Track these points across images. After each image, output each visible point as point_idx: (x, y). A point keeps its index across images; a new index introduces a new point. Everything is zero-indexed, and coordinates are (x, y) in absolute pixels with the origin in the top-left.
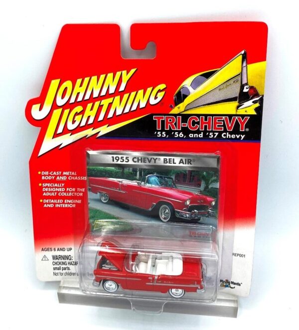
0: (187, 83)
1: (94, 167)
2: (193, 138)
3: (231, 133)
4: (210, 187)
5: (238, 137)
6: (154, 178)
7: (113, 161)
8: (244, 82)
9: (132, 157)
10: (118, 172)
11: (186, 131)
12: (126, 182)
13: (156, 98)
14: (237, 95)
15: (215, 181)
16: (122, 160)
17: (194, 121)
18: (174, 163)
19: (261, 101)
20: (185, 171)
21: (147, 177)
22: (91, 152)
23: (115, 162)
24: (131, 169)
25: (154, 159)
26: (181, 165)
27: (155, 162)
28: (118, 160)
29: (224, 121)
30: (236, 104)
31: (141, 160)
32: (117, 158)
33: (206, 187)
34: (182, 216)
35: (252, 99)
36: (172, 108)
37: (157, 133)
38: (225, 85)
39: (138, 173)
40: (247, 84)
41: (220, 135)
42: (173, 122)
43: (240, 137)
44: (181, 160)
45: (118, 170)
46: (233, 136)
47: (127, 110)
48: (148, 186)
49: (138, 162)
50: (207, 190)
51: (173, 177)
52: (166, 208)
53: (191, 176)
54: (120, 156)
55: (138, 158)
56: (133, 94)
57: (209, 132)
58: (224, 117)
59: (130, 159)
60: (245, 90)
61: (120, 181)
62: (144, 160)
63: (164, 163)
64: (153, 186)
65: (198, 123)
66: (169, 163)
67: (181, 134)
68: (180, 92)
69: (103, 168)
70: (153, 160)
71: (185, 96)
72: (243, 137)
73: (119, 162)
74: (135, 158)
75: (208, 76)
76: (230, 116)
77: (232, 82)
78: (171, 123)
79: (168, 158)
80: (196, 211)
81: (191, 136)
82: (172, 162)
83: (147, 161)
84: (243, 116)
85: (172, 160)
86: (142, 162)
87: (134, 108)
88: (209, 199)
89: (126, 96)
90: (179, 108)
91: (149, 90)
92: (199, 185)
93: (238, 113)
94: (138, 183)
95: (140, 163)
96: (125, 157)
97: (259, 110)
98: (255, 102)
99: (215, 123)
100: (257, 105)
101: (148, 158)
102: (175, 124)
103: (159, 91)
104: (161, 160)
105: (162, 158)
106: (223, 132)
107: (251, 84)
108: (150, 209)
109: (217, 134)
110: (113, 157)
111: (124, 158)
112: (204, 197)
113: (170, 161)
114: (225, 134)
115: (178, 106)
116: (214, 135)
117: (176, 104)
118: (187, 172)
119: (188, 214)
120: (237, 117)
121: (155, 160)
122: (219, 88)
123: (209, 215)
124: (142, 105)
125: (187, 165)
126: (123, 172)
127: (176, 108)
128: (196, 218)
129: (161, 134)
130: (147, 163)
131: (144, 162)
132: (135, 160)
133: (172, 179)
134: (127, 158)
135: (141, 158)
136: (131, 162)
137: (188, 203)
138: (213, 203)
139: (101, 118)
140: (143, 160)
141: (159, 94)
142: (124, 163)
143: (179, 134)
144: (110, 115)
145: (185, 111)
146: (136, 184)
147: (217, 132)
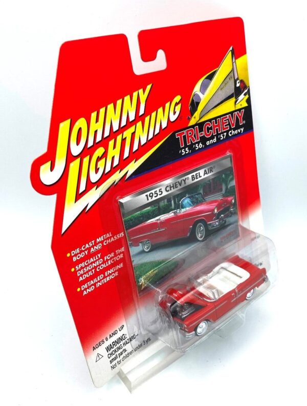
0: (197, 89)
1: (130, 217)
2: (210, 145)
3: (234, 130)
4: (229, 187)
5: (239, 131)
6: (186, 201)
7: (148, 200)
8: (236, 78)
9: (164, 187)
10: (154, 210)
11: (203, 140)
12: (163, 217)
13: (175, 113)
14: (233, 91)
15: (232, 179)
16: (156, 195)
17: (208, 127)
18: (200, 177)
19: (248, 93)
20: (209, 181)
21: (180, 202)
22: (124, 200)
23: (150, 200)
24: (166, 200)
25: (183, 180)
26: (206, 176)
27: (185, 183)
28: (152, 197)
29: (228, 119)
30: (233, 100)
31: (173, 187)
32: (151, 195)
33: (227, 189)
34: (214, 226)
35: (243, 92)
36: (189, 120)
37: (181, 151)
38: (224, 84)
39: (173, 202)
40: (238, 79)
41: (227, 134)
42: (192, 135)
43: (241, 131)
44: (205, 171)
45: (154, 208)
46: (236, 132)
47: (151, 136)
48: (183, 211)
49: (171, 190)
50: (228, 190)
51: (201, 192)
52: (200, 226)
53: (214, 184)
54: (153, 191)
55: (170, 185)
56: (154, 114)
57: (220, 134)
58: (228, 116)
59: (163, 190)
60: (238, 85)
61: (158, 220)
62: (176, 185)
63: (193, 180)
64: (187, 209)
65: (211, 128)
66: (197, 178)
67: (200, 144)
68: (193, 100)
69: (139, 212)
70: (183, 182)
71: (198, 103)
72: (242, 130)
73: (154, 199)
74: (168, 186)
75: (211, 78)
76: (232, 113)
77: (228, 79)
78: (191, 136)
79: (194, 174)
80: (222, 215)
81: (208, 143)
82: (198, 177)
83: (178, 185)
84: (239, 110)
85: (198, 175)
86: (174, 189)
87: (157, 131)
88: (229, 199)
89: (147, 119)
90: (195, 118)
91: (167, 105)
92: (221, 190)
93: (237, 108)
94: (174, 212)
95: (173, 190)
96: (158, 189)
97: (249, 101)
98: (245, 95)
99: (223, 123)
100: (247, 96)
101: (178, 182)
102: (195, 136)
103: (177, 104)
104: (189, 179)
105: (190, 176)
106: (229, 131)
107: (240, 79)
108: (188, 234)
109: (225, 134)
110: (147, 196)
111: (158, 192)
112: (226, 198)
113: (196, 176)
114: (230, 132)
115: (194, 116)
116: (223, 136)
117: (192, 115)
118: (211, 181)
119: (217, 222)
120: (236, 113)
121: (185, 181)
122: (221, 88)
123: (232, 214)
124: (164, 125)
125: (210, 174)
126: (159, 208)
127: (193, 119)
128: (224, 222)
129: (185, 151)
130: (179, 187)
131: (176, 187)
132: (168, 189)
133: (201, 193)
134: (160, 191)
135: (173, 184)
136: (165, 193)
137: (216, 211)
138: (233, 201)
139: (126, 154)
140: (174, 186)
141: (176, 107)
142: (159, 197)
143: (198, 145)
144: (135, 147)
145: (200, 119)
146: (173, 214)
147: (224, 132)
